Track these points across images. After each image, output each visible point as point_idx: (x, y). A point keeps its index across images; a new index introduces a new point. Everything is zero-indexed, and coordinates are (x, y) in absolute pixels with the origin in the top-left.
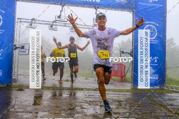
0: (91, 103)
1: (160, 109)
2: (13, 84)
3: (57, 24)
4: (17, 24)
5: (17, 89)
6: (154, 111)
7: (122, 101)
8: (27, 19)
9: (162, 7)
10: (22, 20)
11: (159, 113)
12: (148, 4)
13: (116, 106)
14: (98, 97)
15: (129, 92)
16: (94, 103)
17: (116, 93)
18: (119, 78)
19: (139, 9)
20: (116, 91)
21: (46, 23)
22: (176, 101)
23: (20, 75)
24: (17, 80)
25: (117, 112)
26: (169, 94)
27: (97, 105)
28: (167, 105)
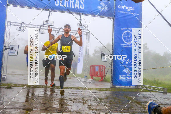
0: (75, 100)
1: (137, 106)
2: (2, 82)
3: (44, 28)
4: (7, 27)
5: (6, 87)
6: (131, 108)
7: (103, 99)
8: (17, 23)
9: (138, 15)
10: (11, 24)
11: (136, 109)
12: (126, 13)
13: (98, 103)
14: (81, 95)
15: (108, 90)
16: (77, 100)
17: (97, 92)
18: (100, 78)
19: (119, 17)
20: (97, 90)
21: (35, 26)
22: (150, 98)
23: (9, 74)
24: (6, 78)
25: (99, 108)
26: (144, 93)
27: (80, 102)
28: (142, 102)
